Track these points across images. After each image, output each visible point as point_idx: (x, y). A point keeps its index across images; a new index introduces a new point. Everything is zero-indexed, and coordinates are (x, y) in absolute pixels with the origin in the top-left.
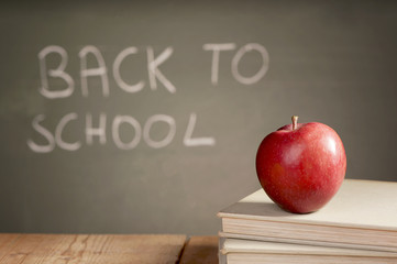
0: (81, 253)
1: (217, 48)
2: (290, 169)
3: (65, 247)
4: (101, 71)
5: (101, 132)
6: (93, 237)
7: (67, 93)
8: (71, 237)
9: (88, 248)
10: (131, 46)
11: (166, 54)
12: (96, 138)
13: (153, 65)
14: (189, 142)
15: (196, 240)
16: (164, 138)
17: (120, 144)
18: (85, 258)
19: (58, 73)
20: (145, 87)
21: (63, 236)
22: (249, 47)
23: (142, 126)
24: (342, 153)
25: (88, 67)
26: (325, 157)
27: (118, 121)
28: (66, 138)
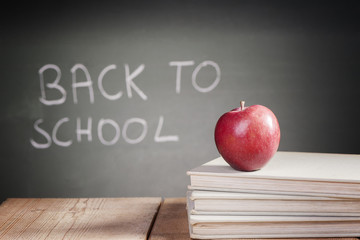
0: (84, 209)
1: (180, 64)
2: (240, 138)
3: (72, 206)
4: (88, 83)
5: (88, 132)
6: (91, 200)
7: (61, 101)
8: (75, 200)
9: (89, 205)
10: (112, 64)
11: (140, 69)
12: (84, 137)
13: (129, 79)
14: (158, 139)
15: (169, 200)
16: (138, 137)
17: (103, 141)
18: (87, 212)
19: (54, 85)
20: (123, 96)
21: (68, 199)
22: (205, 64)
23: (121, 127)
24: (277, 127)
25: (78, 81)
26: (265, 129)
27: (102, 123)
28: (60, 137)
